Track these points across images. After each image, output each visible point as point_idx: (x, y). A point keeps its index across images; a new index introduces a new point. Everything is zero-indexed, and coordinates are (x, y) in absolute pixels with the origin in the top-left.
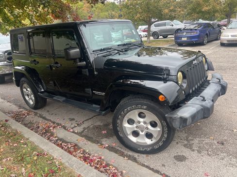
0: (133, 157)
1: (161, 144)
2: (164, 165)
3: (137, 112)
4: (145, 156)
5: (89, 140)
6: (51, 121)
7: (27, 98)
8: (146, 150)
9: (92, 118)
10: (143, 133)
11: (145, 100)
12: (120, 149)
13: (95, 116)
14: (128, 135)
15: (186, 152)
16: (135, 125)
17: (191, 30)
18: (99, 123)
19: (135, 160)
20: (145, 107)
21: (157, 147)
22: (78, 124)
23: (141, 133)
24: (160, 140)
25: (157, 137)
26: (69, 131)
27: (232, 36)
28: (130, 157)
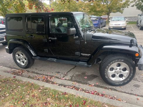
0: (113, 88)
1: (128, 80)
2: (132, 91)
3: (116, 63)
4: (119, 87)
5: (80, 83)
6: (44, 75)
7: (18, 61)
8: (120, 84)
9: (70, 70)
10: (118, 75)
11: (123, 57)
12: (103, 86)
13: (71, 69)
14: (110, 77)
15: (137, 83)
16: (114, 71)
17: (94, 20)
18: (77, 73)
19: (115, 90)
20: (123, 60)
21: (126, 81)
22: (65, 75)
23: (117, 75)
24: (128, 77)
25: (126, 76)
26: (62, 79)
27: (115, 25)
28: (111, 89)
